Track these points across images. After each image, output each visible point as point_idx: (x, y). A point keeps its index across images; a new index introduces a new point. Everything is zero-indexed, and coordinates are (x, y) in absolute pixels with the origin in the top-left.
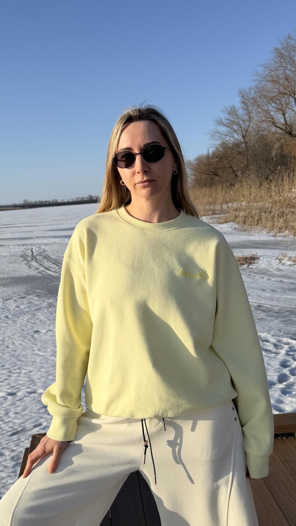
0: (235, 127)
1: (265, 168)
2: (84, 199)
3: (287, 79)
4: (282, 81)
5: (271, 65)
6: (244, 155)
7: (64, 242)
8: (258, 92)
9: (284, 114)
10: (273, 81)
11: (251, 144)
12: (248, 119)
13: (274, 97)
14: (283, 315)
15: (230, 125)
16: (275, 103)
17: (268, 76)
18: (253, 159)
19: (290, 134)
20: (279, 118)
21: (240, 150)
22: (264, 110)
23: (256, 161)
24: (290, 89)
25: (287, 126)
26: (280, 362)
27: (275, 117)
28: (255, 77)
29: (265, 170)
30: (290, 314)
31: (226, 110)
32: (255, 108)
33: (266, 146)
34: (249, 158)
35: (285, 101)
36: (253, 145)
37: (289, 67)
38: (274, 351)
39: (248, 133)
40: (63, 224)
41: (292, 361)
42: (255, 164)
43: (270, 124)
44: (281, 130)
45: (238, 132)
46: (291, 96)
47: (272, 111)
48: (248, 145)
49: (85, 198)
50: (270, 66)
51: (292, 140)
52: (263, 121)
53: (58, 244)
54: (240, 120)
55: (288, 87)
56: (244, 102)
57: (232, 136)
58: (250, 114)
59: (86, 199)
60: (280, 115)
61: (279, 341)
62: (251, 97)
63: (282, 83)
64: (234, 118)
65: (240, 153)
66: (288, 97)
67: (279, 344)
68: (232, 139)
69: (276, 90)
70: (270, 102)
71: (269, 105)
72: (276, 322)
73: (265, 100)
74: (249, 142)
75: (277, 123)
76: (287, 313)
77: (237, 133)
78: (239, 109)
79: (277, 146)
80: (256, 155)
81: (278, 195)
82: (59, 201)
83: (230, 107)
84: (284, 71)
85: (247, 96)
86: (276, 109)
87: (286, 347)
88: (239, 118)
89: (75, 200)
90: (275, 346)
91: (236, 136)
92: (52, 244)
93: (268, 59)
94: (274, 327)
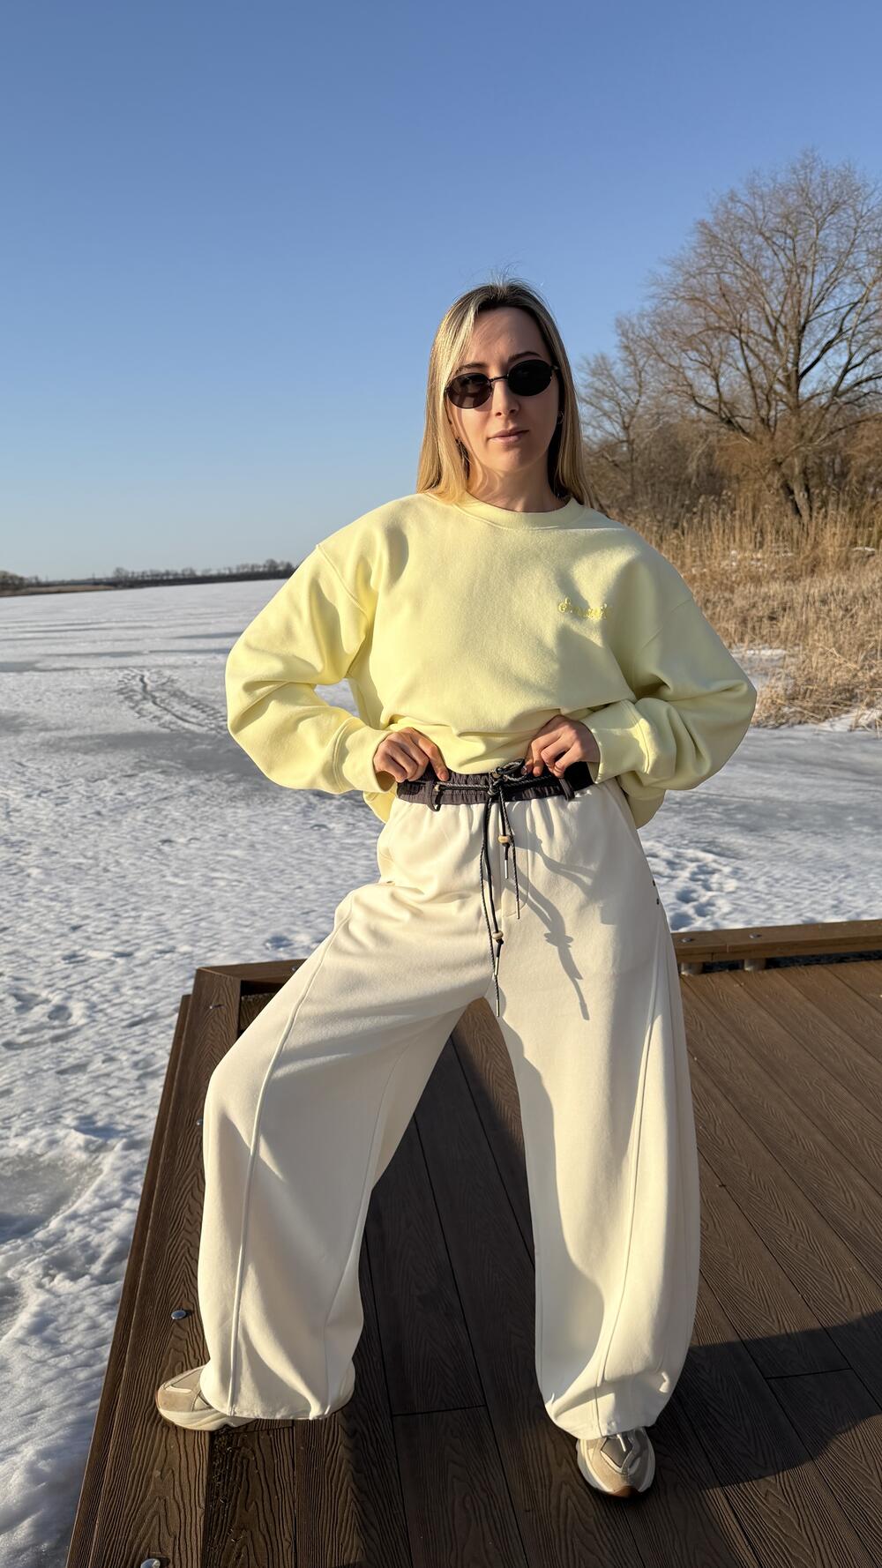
0: (607, 405)
1: (673, 502)
2: (256, 570)
3: (724, 295)
4: (713, 300)
5: (688, 260)
6: (625, 471)
7: (214, 662)
8: (659, 324)
9: (716, 377)
10: (693, 299)
11: (642, 446)
12: (637, 387)
13: (694, 335)
14: (691, 807)
15: (594, 400)
16: (697, 351)
17: (684, 287)
18: (646, 481)
19: (729, 422)
20: (705, 386)
21: (616, 458)
22: (671, 366)
23: (653, 485)
24: (730, 319)
25: (722, 406)
26: (677, 893)
27: (696, 383)
28: (653, 289)
29: (672, 506)
30: (706, 806)
31: (586, 365)
32: (651, 362)
33: (675, 449)
34: (639, 478)
35: (720, 345)
36: (646, 449)
37: (730, 267)
38: (666, 874)
39: (635, 420)
40: (209, 624)
41: (701, 891)
42: (650, 491)
43: (686, 399)
44: (709, 414)
45: (613, 416)
46: (733, 334)
47: (689, 368)
48: (635, 446)
49: (260, 567)
50: (686, 263)
51: (732, 438)
52: (669, 392)
53: (201, 666)
54: (617, 389)
55: (727, 313)
56: (627, 348)
57: (600, 427)
58: (640, 376)
59: (261, 570)
60: (709, 379)
61: (679, 856)
62: (643, 335)
63: (713, 304)
64: (605, 384)
65: (616, 465)
66: (727, 338)
67: (677, 861)
68: (598, 432)
69: (699, 320)
70: (686, 348)
71: (684, 355)
72: (676, 820)
73: (674, 344)
74: (637, 441)
75: (701, 397)
76: (699, 805)
77: (609, 418)
78: (615, 363)
79: (700, 451)
80: (651, 471)
81: (698, 563)
82: (199, 573)
83: (595, 356)
84: (719, 277)
85: (633, 333)
86: (698, 365)
87: (692, 866)
88: (614, 383)
89: (234, 571)
90: (671, 864)
91: (607, 425)
92: (187, 666)
93: (683, 248)
94: (670, 829)
